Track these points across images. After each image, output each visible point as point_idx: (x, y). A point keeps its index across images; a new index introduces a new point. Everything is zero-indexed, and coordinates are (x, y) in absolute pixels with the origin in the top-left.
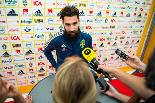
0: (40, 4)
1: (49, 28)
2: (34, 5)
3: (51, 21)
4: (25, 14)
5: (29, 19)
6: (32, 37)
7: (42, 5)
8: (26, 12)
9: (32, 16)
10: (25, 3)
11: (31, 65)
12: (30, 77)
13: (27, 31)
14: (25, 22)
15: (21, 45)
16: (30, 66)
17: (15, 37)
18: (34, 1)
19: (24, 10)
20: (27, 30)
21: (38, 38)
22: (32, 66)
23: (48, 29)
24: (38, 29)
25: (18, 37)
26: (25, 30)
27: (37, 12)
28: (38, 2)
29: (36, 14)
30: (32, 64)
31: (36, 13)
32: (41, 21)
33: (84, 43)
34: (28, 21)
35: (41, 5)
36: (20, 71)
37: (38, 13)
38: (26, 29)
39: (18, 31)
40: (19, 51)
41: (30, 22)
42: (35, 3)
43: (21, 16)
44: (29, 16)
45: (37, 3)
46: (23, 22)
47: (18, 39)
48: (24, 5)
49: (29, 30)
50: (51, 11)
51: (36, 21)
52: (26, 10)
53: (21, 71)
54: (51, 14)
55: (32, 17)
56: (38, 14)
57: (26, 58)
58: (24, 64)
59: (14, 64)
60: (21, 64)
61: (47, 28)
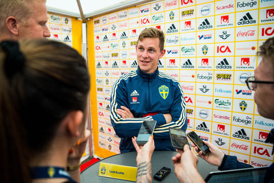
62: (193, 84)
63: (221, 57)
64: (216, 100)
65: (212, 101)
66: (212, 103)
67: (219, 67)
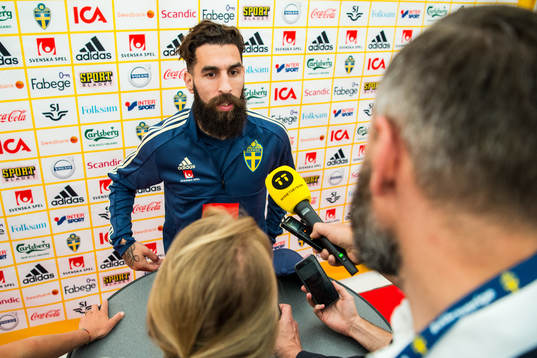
0: (98, 17)
1: (135, 104)
2: (77, 21)
3: (141, 76)
4: (44, 55)
5: (62, 75)
6: (74, 140)
7: (105, 21)
8: (48, 49)
9: (68, 62)
10: (42, 15)
11: (74, 244)
12: (74, 290)
13: (56, 117)
14: (47, 85)
15: (34, 169)
16: (71, 248)
17: (12, 141)
18: (75, 9)
19: (39, 41)
20: (56, 114)
21: (96, 140)
22: (77, 247)
23: (131, 107)
24: (94, 110)
25: (21, 143)
26: (49, 115)
27: (89, 45)
28: (89, 8)
29: (83, 54)
30: (78, 240)
31: (83, 50)
32: (104, 78)
33: (257, 154)
34: (57, 80)
35: (103, 19)
36: (33, 267)
37: (92, 49)
38: (49, 110)
39: (22, 118)
40: (26, 194)
41: (65, 84)
42: (79, 15)
43: (28, 63)
44: (60, 62)
45: (88, 15)
46: (40, 86)
47: (22, 147)
48: (40, 22)
49: (62, 114)
50: (139, 39)
51: (85, 79)
52: (48, 43)
53: (39, 266)
54: (141, 51)
55: (72, 65)
56: (93, 53)
57: (56, 219)
58: (48, 240)
59: (10, 241)
60: (39, 242)
61: (127, 104)
62: (24, 106)
63: (84, 33)
64: (87, 131)
65: (77, 136)
66: (79, 141)
67: (82, 58)
